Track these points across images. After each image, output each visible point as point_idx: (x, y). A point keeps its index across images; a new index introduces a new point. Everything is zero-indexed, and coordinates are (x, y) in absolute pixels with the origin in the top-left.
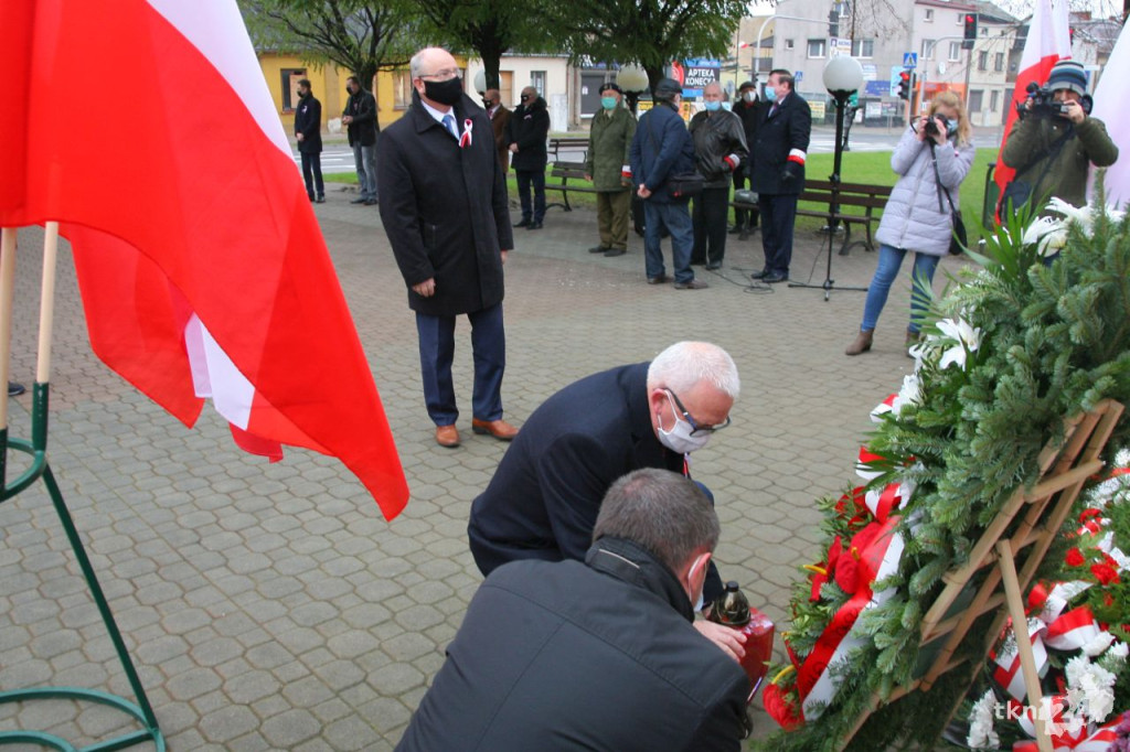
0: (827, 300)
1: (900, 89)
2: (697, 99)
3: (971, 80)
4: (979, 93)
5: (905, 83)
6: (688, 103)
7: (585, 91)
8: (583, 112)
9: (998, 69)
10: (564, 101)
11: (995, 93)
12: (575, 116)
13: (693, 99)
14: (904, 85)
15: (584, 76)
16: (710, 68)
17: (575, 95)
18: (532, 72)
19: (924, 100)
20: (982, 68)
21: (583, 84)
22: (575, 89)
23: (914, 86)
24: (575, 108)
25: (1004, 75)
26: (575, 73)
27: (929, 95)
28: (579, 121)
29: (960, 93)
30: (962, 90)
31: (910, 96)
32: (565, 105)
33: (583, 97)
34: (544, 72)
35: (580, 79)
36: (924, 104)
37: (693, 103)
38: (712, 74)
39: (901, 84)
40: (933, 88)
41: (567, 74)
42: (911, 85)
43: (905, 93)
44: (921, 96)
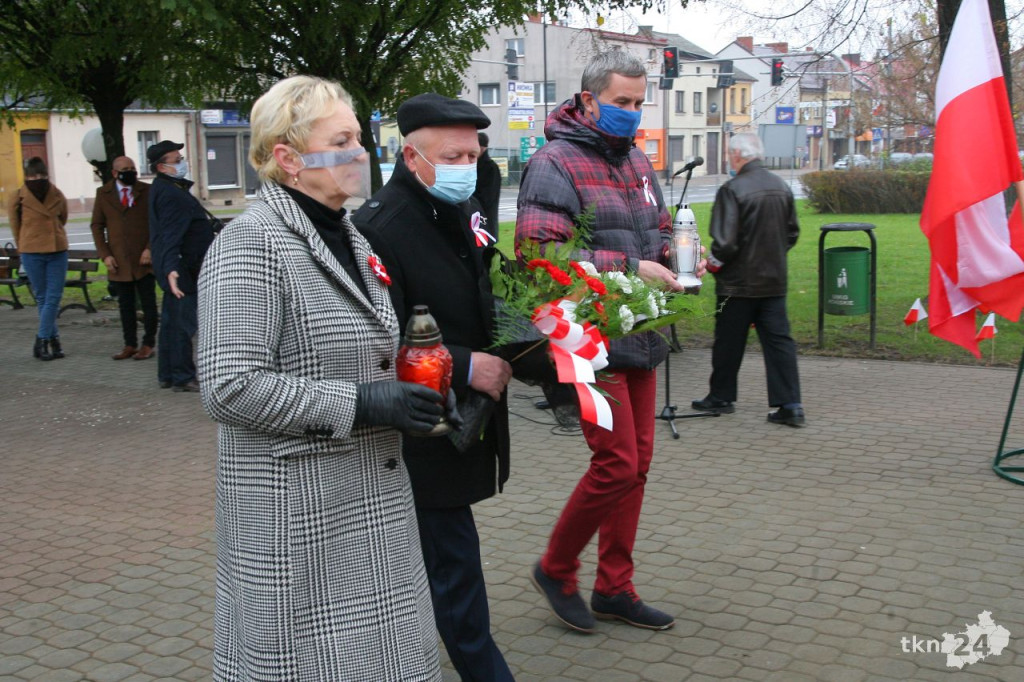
0: (676, 437)
3: (671, 125)
4: (681, 138)
7: (212, 155)
8: (210, 184)
9: (697, 112)
11: (696, 137)
12: (201, 188)
15: (209, 137)
17: (199, 161)
18: (140, 133)
20: (680, 110)
21: (209, 147)
22: (199, 153)
24: (200, 177)
25: (703, 119)
26: (197, 132)
29: (658, 141)
30: (660, 136)
33: (209, 162)
34: (156, 132)
35: (203, 140)
41: (187, 135)
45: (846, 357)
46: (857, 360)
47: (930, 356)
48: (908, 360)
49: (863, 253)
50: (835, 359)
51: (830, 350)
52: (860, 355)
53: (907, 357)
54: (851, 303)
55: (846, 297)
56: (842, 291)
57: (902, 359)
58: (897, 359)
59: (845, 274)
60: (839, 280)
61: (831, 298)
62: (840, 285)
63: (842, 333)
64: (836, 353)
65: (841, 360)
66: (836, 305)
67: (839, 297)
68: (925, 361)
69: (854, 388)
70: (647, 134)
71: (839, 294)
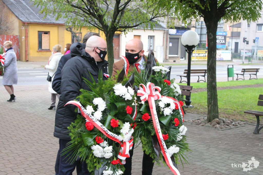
7: (171, 45)
8: (169, 54)
10: (162, 49)
12: (166, 56)
15: (170, 38)
16: (222, 36)
17: (167, 46)
18: (149, 36)
21: (170, 42)
22: (167, 44)
24: (166, 52)
26: (167, 37)
28: (168, 58)
32: (162, 51)
33: (170, 47)
34: (154, 36)
35: (169, 39)
38: (223, 38)
41: (164, 37)
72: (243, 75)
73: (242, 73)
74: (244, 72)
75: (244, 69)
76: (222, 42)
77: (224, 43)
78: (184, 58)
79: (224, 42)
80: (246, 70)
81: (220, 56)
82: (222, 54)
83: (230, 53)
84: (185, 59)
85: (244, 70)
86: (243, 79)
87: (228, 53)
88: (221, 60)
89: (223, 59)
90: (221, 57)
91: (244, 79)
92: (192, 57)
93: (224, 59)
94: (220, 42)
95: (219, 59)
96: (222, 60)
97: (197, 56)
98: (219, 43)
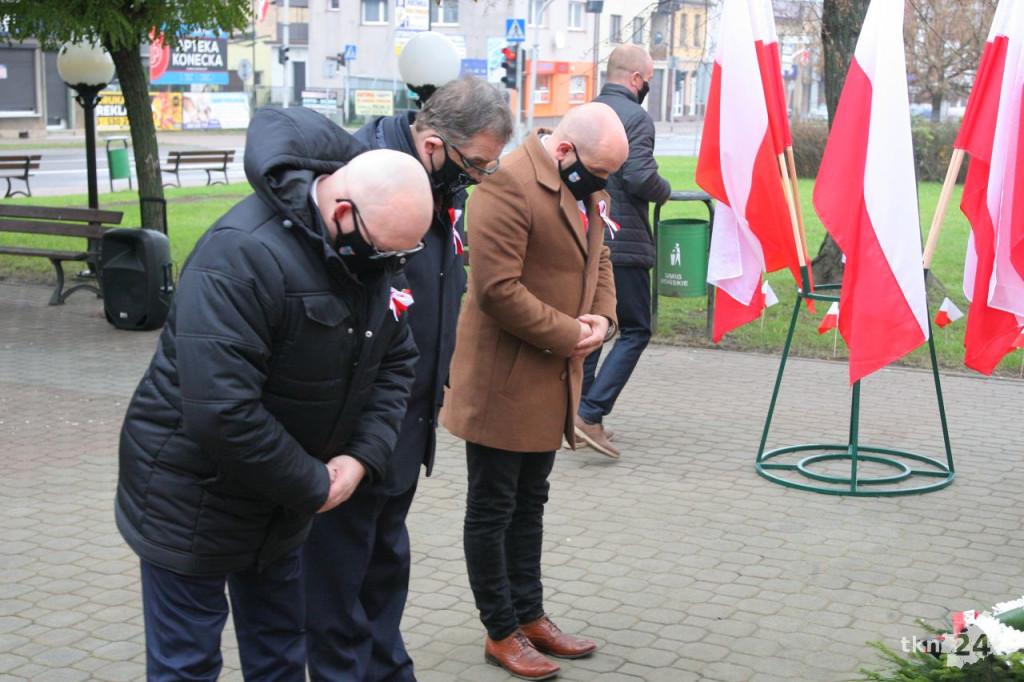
1: (503, 72)
2: (193, 87)
5: (511, 65)
6: (179, 95)
7: (3, 72)
13: (187, 88)
14: (509, 66)
19: (537, 88)
23: (523, 69)
27: (544, 79)
29: (588, 78)
30: (590, 74)
31: (519, 84)
36: (539, 92)
37: (186, 94)
38: (216, 47)
39: (504, 65)
40: (549, 69)
42: (519, 67)
43: (511, 79)
44: (532, 81)
45: (677, 346)
46: (688, 349)
47: (770, 347)
48: (745, 350)
49: (702, 226)
50: (665, 347)
51: (662, 336)
52: (694, 344)
53: (745, 347)
54: (685, 283)
55: (680, 277)
56: (675, 269)
57: (739, 349)
58: (733, 349)
59: (678, 250)
60: (673, 257)
61: (664, 278)
62: (673, 263)
63: (685, 318)
64: (667, 341)
65: (670, 348)
66: (669, 285)
67: (672, 276)
68: (764, 353)
69: (664, 380)
70: (573, 68)
71: (672, 273)
72: (175, 171)
73: (172, 167)
74: (177, 162)
75: (178, 154)
76: (211, 62)
77: (219, 66)
78: (63, 124)
79: (219, 62)
80: (182, 157)
81: (206, 112)
82: (213, 106)
83: (242, 101)
84: (69, 126)
85: (175, 157)
86: (176, 184)
87: (237, 101)
88: (211, 127)
89: (219, 124)
90: (212, 115)
91: (179, 186)
92: (96, 120)
93: (224, 126)
94: (205, 64)
95: (206, 126)
96: (215, 127)
97: (114, 116)
98: (202, 66)
